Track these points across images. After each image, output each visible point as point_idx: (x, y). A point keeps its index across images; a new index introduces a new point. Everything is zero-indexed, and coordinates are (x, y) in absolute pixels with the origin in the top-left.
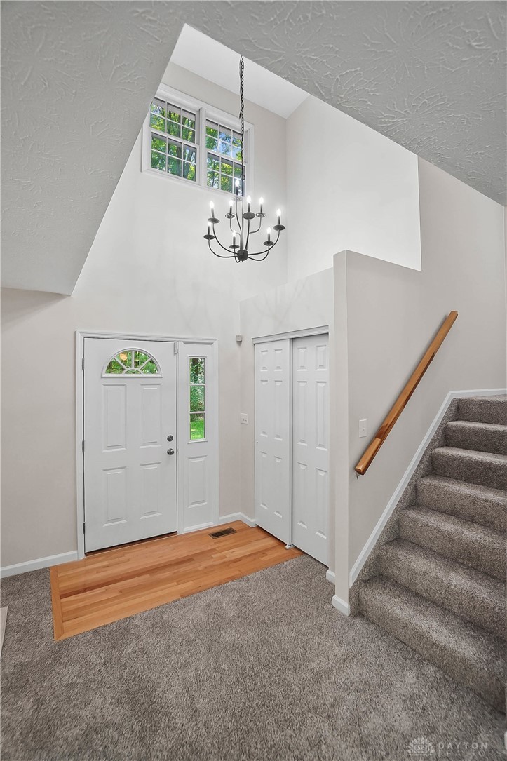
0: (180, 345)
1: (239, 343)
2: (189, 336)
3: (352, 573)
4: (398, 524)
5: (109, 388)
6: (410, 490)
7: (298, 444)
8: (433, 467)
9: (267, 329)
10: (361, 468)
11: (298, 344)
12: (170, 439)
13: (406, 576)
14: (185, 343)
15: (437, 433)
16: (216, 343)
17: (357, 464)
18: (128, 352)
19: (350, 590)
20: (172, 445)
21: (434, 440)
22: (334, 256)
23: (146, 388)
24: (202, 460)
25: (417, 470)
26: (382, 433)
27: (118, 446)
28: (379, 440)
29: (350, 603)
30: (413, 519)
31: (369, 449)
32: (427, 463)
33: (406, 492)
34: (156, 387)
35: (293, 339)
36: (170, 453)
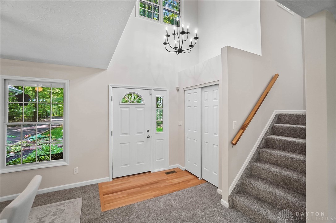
0: (152, 90)
1: (178, 90)
2: (156, 87)
3: (230, 189)
4: (251, 169)
5: (123, 109)
6: (256, 154)
7: (204, 133)
8: (267, 144)
9: (190, 84)
10: (234, 142)
11: (204, 90)
12: (148, 131)
13: (255, 191)
14: (154, 90)
15: (269, 129)
17: (232, 141)
18: (130, 94)
19: (229, 197)
20: (149, 134)
21: (267, 132)
22: (222, 49)
23: (138, 109)
24: (162, 141)
25: (259, 145)
26: (244, 127)
27: (127, 134)
28: (242, 130)
29: (229, 202)
30: (258, 167)
31: (238, 134)
32: (264, 142)
33: (254, 154)
34: (142, 109)
35: (202, 88)
36: (148, 137)
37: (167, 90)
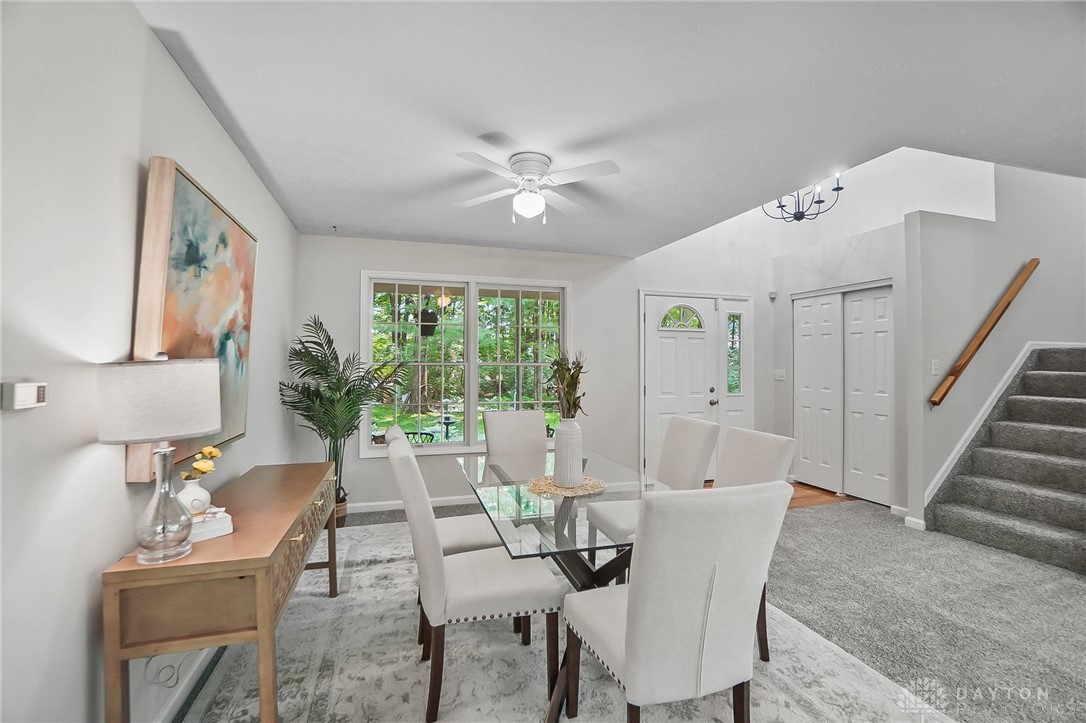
0: (720, 300)
1: (773, 299)
2: (728, 293)
3: (927, 493)
4: (972, 461)
5: (664, 340)
6: (983, 431)
7: (851, 393)
8: (1008, 410)
9: (812, 282)
10: (936, 399)
11: (846, 297)
12: (712, 390)
13: (985, 497)
14: (724, 299)
15: (1013, 382)
16: (751, 302)
17: (932, 396)
18: (679, 308)
19: (925, 509)
20: (713, 397)
21: (1009, 388)
22: (906, 216)
23: (693, 341)
24: (739, 413)
25: (990, 415)
26: (955, 372)
27: (671, 393)
28: (953, 378)
29: (925, 520)
30: (989, 453)
31: (943, 385)
32: (1002, 409)
33: (979, 431)
34: (701, 341)
35: (844, 294)
36: (712, 403)
37: (750, 299)
